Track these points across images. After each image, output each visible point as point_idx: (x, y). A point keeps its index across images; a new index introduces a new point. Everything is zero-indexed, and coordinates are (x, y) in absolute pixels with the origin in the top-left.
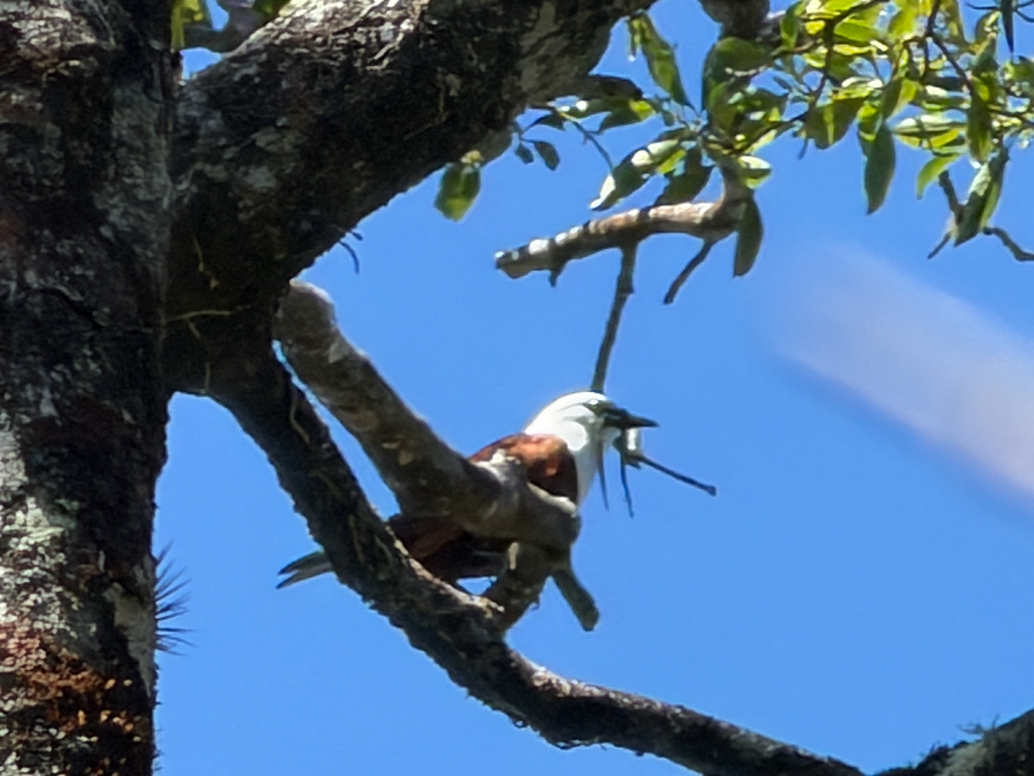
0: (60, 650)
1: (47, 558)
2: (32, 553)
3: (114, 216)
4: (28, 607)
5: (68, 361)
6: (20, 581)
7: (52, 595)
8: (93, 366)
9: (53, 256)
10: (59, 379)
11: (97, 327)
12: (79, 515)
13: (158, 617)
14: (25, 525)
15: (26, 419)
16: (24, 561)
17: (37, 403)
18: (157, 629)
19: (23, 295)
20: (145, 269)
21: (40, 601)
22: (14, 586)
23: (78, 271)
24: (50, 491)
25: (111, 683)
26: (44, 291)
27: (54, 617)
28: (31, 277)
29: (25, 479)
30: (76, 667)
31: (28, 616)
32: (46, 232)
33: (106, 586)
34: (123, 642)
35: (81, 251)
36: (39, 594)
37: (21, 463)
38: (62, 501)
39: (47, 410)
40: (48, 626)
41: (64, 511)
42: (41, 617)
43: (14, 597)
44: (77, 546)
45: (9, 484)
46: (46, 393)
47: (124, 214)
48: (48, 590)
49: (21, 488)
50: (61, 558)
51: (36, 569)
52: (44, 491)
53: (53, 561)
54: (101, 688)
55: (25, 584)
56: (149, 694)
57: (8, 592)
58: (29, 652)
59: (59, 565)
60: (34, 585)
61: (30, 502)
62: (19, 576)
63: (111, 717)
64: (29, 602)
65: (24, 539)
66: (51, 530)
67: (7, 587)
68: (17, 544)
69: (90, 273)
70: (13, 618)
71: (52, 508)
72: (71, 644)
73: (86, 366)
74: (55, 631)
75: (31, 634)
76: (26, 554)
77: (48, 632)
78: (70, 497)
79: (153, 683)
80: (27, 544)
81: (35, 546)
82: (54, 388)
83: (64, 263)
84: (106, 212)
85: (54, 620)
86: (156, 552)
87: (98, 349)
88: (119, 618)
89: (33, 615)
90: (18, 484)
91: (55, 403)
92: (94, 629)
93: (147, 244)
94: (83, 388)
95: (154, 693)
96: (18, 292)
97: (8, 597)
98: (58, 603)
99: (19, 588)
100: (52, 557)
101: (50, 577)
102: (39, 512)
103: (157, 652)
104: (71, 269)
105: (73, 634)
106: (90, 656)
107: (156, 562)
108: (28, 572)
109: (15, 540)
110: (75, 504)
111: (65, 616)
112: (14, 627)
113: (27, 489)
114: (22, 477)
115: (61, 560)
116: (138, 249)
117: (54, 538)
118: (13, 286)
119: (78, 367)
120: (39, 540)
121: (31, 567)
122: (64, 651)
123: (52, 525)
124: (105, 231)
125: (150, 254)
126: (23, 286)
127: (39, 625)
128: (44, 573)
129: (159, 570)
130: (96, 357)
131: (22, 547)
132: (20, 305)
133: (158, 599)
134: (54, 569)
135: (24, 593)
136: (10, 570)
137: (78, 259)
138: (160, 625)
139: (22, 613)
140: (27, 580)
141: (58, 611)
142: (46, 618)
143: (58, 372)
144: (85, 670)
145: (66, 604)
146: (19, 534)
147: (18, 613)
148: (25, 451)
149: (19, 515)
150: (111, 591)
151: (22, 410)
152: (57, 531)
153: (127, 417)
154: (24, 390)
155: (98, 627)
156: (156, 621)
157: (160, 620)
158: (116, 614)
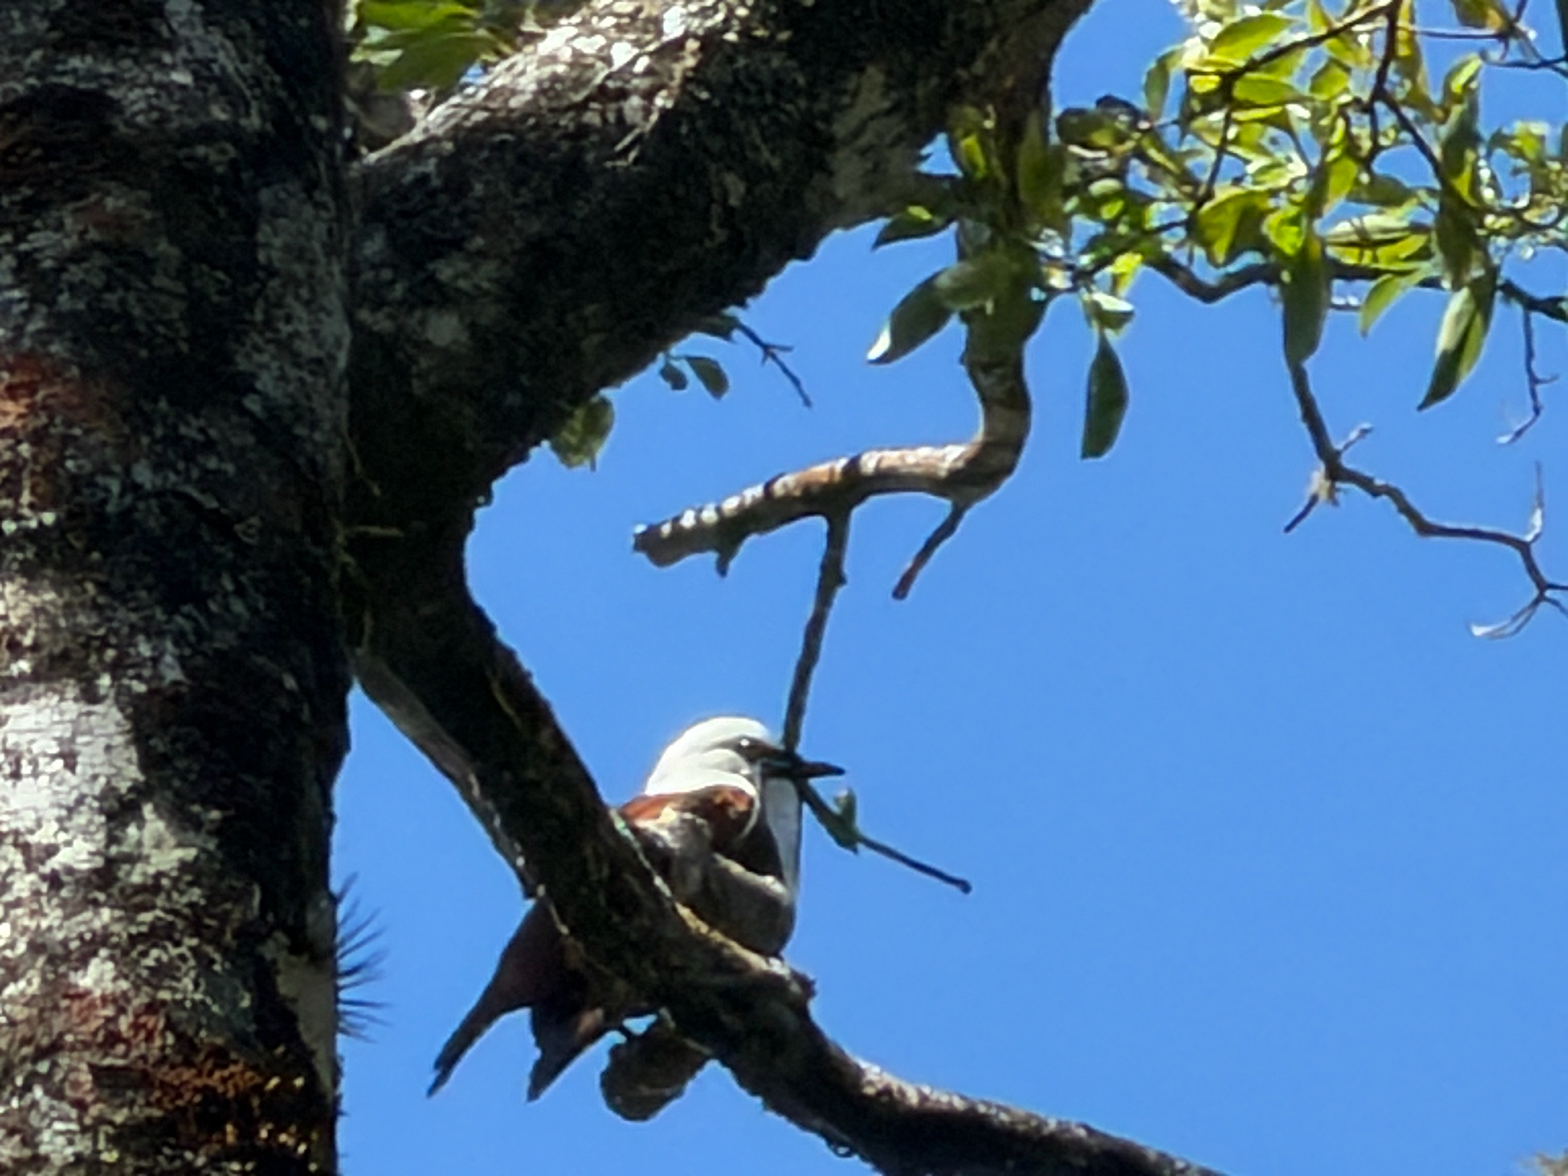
0: (197, 1033)
1: (175, 895)
2: (153, 887)
3: (265, 382)
4: (148, 968)
5: (200, 600)
6: (134, 930)
7: (183, 950)
8: (238, 606)
9: (173, 439)
10: (188, 626)
11: (242, 549)
12: (219, 831)
13: (342, 982)
14: (139, 844)
15: (140, 687)
16: (138, 899)
17: (155, 661)
18: (337, 1001)
19: (128, 499)
20: (312, 462)
21: (165, 958)
22: (125, 935)
23: (212, 463)
24: (177, 794)
25: (274, 1082)
26: (159, 494)
27: (187, 983)
28: (143, 474)
29: (141, 778)
30: (220, 1057)
31: (147, 982)
32: (163, 405)
33: (262, 939)
34: (290, 1019)
35: (213, 433)
36: (165, 949)
37: (133, 753)
38: (196, 808)
39: (172, 673)
40: (179, 996)
41: (197, 824)
42: (167, 982)
43: (126, 953)
44: (221, 875)
45: (114, 783)
46: (169, 645)
47: (283, 378)
48: (177, 944)
49: (130, 790)
50: (196, 894)
51: (159, 913)
52: (169, 794)
53: (185, 900)
54: (258, 1089)
55: (140, 934)
56: (330, 1099)
57: (115, 946)
58: (149, 1038)
59: (191, 905)
60: (157, 935)
61: (148, 810)
62: (132, 921)
63: (272, 1134)
64: (149, 962)
65: (139, 867)
66: (179, 853)
67: (115, 939)
68: (129, 874)
69: (230, 468)
70: (124, 985)
71: (182, 820)
72: (216, 1024)
73: (227, 608)
74: (188, 1004)
75: (152, 1007)
76: (141, 889)
77: (179, 1004)
78: (207, 803)
79: (335, 1083)
80: (144, 874)
81: (159, 875)
82: (180, 639)
83: (191, 452)
84: (254, 376)
85: (187, 986)
86: (335, 885)
87: (243, 579)
88: (285, 986)
89: (154, 981)
90: (129, 784)
91: (182, 660)
92: (246, 1003)
93: (314, 426)
94: (225, 640)
95: (337, 1100)
96: (122, 495)
97: (118, 952)
98: (192, 962)
99: (133, 939)
100: (182, 893)
101: (180, 924)
102: (161, 825)
103: (340, 1037)
104: (201, 459)
105: (215, 1009)
106: (241, 1040)
107: (335, 901)
108: (147, 917)
109: (126, 867)
110: (215, 814)
111: (202, 982)
112: (128, 1001)
113: (142, 791)
114: (134, 772)
115: (195, 898)
116: (301, 431)
117: (184, 866)
118: (115, 487)
119: (213, 607)
120: (164, 867)
121: (152, 907)
122: (203, 1034)
123: (180, 845)
124: (252, 404)
125: (318, 436)
126: (131, 487)
127: (164, 995)
128: (170, 918)
129: (341, 911)
130: (240, 591)
131: (136, 879)
132: (126, 514)
133: (343, 955)
134: (186, 911)
135: (140, 948)
136: (118, 913)
137: (209, 446)
138: (343, 995)
139: (139, 976)
140: (144, 929)
141: (193, 974)
142: (174, 984)
143: (188, 617)
144: (235, 1062)
145: (205, 964)
146: (132, 859)
147: (132, 977)
148: (139, 737)
149: (132, 830)
150: (271, 944)
151: (131, 672)
152: (190, 853)
153: (290, 683)
154: (135, 646)
155: (253, 1000)
156: (337, 989)
157: (342, 988)
158: (280, 979)
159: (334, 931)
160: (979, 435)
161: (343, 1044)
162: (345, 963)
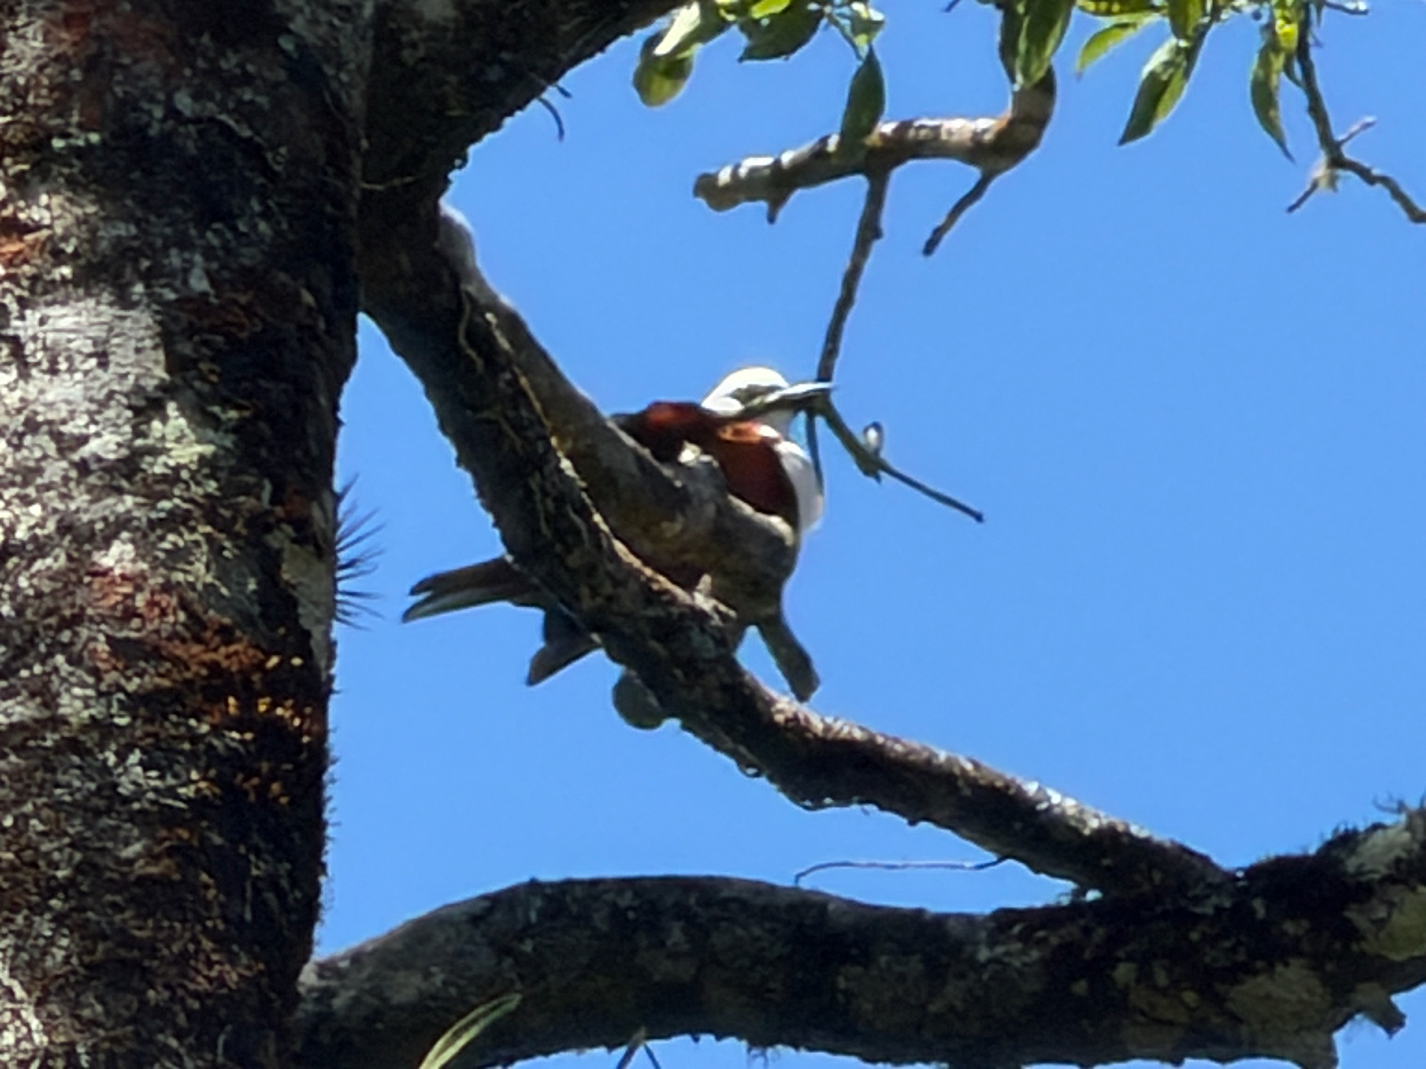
0: (206, 612)
1: (193, 487)
2: (172, 477)
3: (298, 24)
4: (166, 551)
5: (229, 219)
6: (154, 515)
7: (196, 537)
8: (263, 226)
9: (214, 72)
10: (216, 242)
11: (271, 175)
12: (238, 429)
13: (340, 574)
14: (163, 438)
15: (170, 296)
16: (158, 488)
17: (186, 271)
18: (336, 591)
19: (171, 123)
20: (336, 98)
21: (181, 543)
22: (144, 520)
23: (247, 96)
24: (199, 394)
25: (274, 661)
26: (197, 120)
27: (200, 567)
28: (184, 102)
29: (165, 376)
30: (226, 634)
31: (163, 564)
32: (206, 39)
33: (268, 529)
34: (293, 603)
35: (251, 68)
36: (181, 535)
37: (161, 355)
38: (216, 409)
39: (199, 283)
40: (191, 579)
41: (216, 423)
42: (181, 566)
43: (145, 536)
44: (233, 471)
45: (143, 382)
46: (198, 258)
47: (314, 21)
48: (193, 530)
49: (157, 388)
50: (212, 486)
51: (177, 501)
52: (189, 394)
53: (200, 491)
54: (260, 667)
55: (161, 520)
56: (324, 677)
57: (137, 529)
58: (163, 613)
59: (207, 496)
60: (175, 521)
61: (171, 408)
62: (153, 507)
63: (273, 706)
64: (166, 545)
65: (162, 459)
66: (199, 449)
67: (135, 523)
68: (152, 465)
69: (262, 100)
70: (144, 566)
71: (202, 418)
72: (223, 604)
73: (254, 227)
74: (199, 587)
75: (167, 588)
76: (163, 478)
77: (192, 586)
78: (226, 403)
79: (329, 666)
80: (166, 465)
81: (177, 469)
82: (209, 253)
83: (229, 83)
84: (289, 18)
85: (200, 571)
86: (338, 485)
87: (271, 203)
88: (287, 575)
89: (170, 564)
90: (155, 382)
91: (209, 274)
92: (252, 586)
93: (340, 66)
94: (249, 257)
95: (331, 679)
96: (164, 120)
97: (139, 535)
98: (205, 548)
99: (153, 525)
100: (198, 484)
101: (197, 513)
102: (182, 422)
103: (335, 624)
104: (239, 91)
105: (224, 591)
106: (248, 621)
107: (338, 498)
108: (165, 504)
109: (148, 459)
110: (233, 414)
111: (213, 566)
112: (145, 579)
113: (167, 390)
114: (160, 373)
115: (210, 490)
116: (329, 70)
117: (202, 459)
118: (158, 113)
119: (242, 227)
120: (183, 461)
121: (169, 497)
122: (211, 613)
123: (199, 441)
124: (287, 44)
125: (344, 77)
126: (172, 112)
127: (179, 577)
128: (186, 506)
129: (343, 507)
130: (266, 215)
131: (158, 470)
132: (167, 137)
133: (342, 549)
134: (201, 500)
135: (159, 532)
136: (140, 500)
137: (247, 80)
138: (341, 586)
139: (156, 558)
140: (162, 515)
141: (204, 559)
142: (188, 568)
143: (215, 231)
144: (239, 640)
145: (216, 550)
146: (154, 452)
147: (149, 559)
148: (166, 339)
149: (156, 424)
150: (277, 533)
151: (163, 281)
152: (208, 449)
153: (308, 298)
154: (168, 256)
155: (258, 584)
156: (335, 581)
157: (341, 579)
158: (285, 567)
159: (337, 525)
160: (1008, 113)
161: (338, 631)
162: (344, 556)
